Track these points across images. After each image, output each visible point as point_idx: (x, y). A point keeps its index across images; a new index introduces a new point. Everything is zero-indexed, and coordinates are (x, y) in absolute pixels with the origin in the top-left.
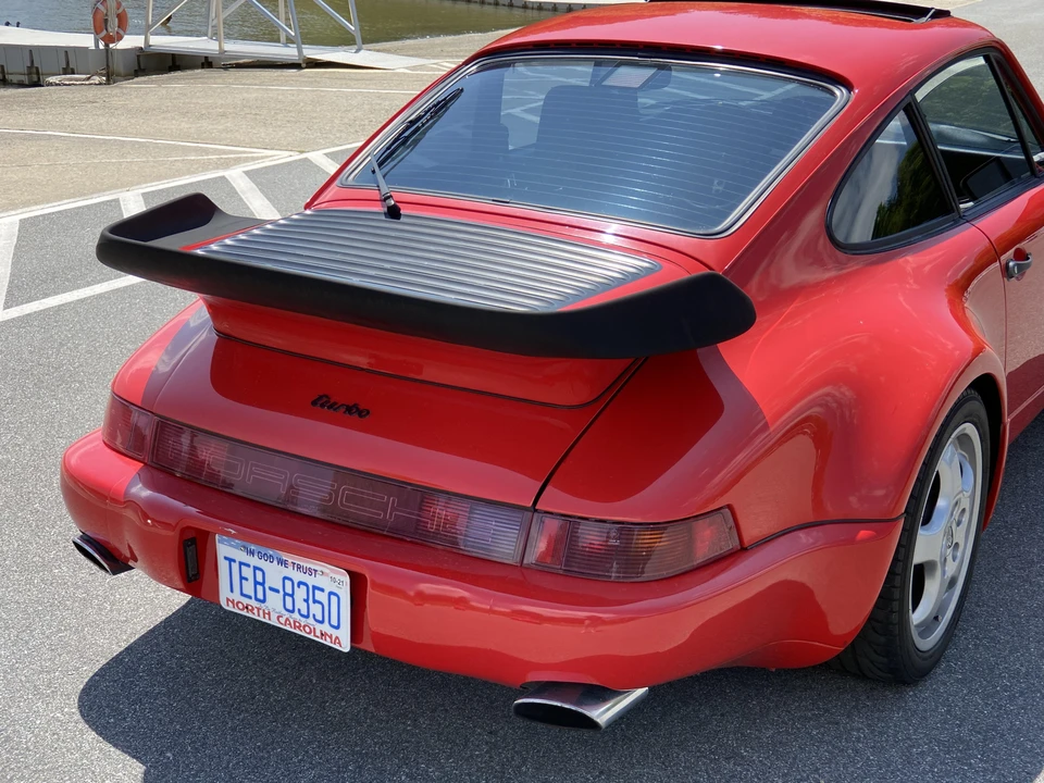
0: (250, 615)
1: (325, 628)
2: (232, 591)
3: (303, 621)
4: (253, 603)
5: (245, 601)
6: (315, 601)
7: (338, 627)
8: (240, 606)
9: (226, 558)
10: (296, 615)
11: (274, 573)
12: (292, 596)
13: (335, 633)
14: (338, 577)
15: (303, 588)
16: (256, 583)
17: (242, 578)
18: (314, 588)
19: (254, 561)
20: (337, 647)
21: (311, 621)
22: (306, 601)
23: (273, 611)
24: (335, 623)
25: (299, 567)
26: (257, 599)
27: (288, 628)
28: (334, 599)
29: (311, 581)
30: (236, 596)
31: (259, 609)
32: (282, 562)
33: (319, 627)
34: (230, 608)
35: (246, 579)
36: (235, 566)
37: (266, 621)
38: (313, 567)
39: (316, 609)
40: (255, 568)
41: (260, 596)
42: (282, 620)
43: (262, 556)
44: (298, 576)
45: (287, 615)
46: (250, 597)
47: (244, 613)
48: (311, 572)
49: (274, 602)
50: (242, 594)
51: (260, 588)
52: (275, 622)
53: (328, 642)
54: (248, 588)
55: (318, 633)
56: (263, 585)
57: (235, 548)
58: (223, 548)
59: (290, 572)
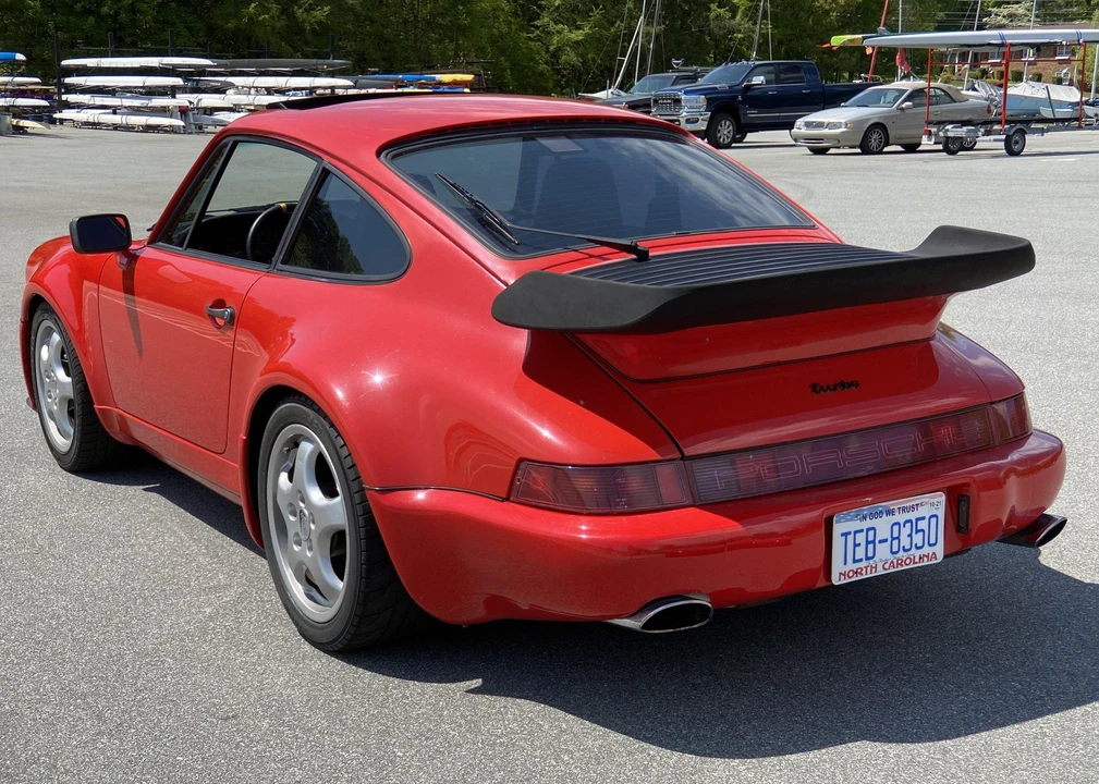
0: (860, 578)
1: (927, 550)
2: (845, 564)
3: (905, 556)
4: (864, 564)
5: (855, 567)
6: (917, 531)
7: (935, 544)
8: (851, 574)
9: (842, 535)
10: (901, 553)
11: (883, 526)
12: (898, 538)
13: (931, 551)
14: (935, 501)
15: (908, 525)
16: (868, 543)
17: (855, 546)
18: (917, 520)
19: (868, 523)
20: (934, 562)
21: (913, 551)
22: (910, 536)
23: (882, 562)
24: (932, 541)
25: (904, 509)
26: (867, 558)
27: (892, 570)
28: (933, 521)
29: (912, 516)
30: (851, 566)
31: (867, 568)
32: (890, 512)
33: (918, 554)
34: (842, 582)
35: (859, 545)
36: (850, 538)
37: (873, 575)
38: (917, 502)
39: (918, 539)
40: (868, 530)
41: (870, 554)
42: (887, 566)
43: (872, 516)
44: (902, 518)
45: (892, 558)
46: (861, 560)
47: (854, 579)
48: (913, 508)
49: (883, 552)
50: (855, 561)
51: (871, 546)
52: (881, 572)
53: (926, 563)
54: (860, 553)
55: (917, 560)
56: (873, 542)
57: (850, 520)
58: (839, 528)
59: (897, 517)
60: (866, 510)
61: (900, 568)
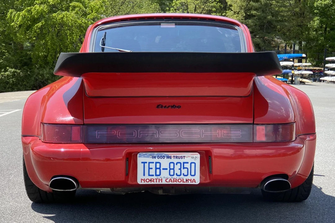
0: (152, 183)
1: (189, 177)
2: (144, 175)
3: (178, 178)
4: (155, 177)
5: (150, 178)
6: (184, 168)
7: (195, 175)
8: (148, 181)
9: (142, 163)
10: (175, 176)
11: (165, 163)
12: (173, 169)
13: (192, 178)
14: (194, 156)
15: (179, 165)
16: (156, 168)
17: (149, 168)
18: (184, 163)
19: (157, 160)
20: (194, 183)
21: (182, 176)
22: (180, 169)
23: (165, 178)
24: (193, 174)
25: (177, 157)
26: (156, 175)
27: (170, 183)
28: (193, 165)
29: (182, 161)
30: (147, 177)
31: (156, 179)
32: (168, 157)
33: (185, 178)
34: (143, 183)
35: (152, 168)
36: (147, 165)
37: (160, 183)
38: (183, 155)
39: (184, 171)
40: (156, 163)
41: (158, 173)
42: (168, 180)
43: (159, 157)
44: (175, 161)
45: (170, 177)
46: (153, 175)
47: (150, 183)
48: (182, 157)
49: (165, 174)
50: (149, 175)
51: (158, 171)
52: (164, 182)
53: (190, 183)
54: (152, 172)
55: (185, 181)
56: (160, 168)
57: (146, 157)
58: (141, 159)
59: (173, 160)
60: (155, 154)
61: (175, 183)
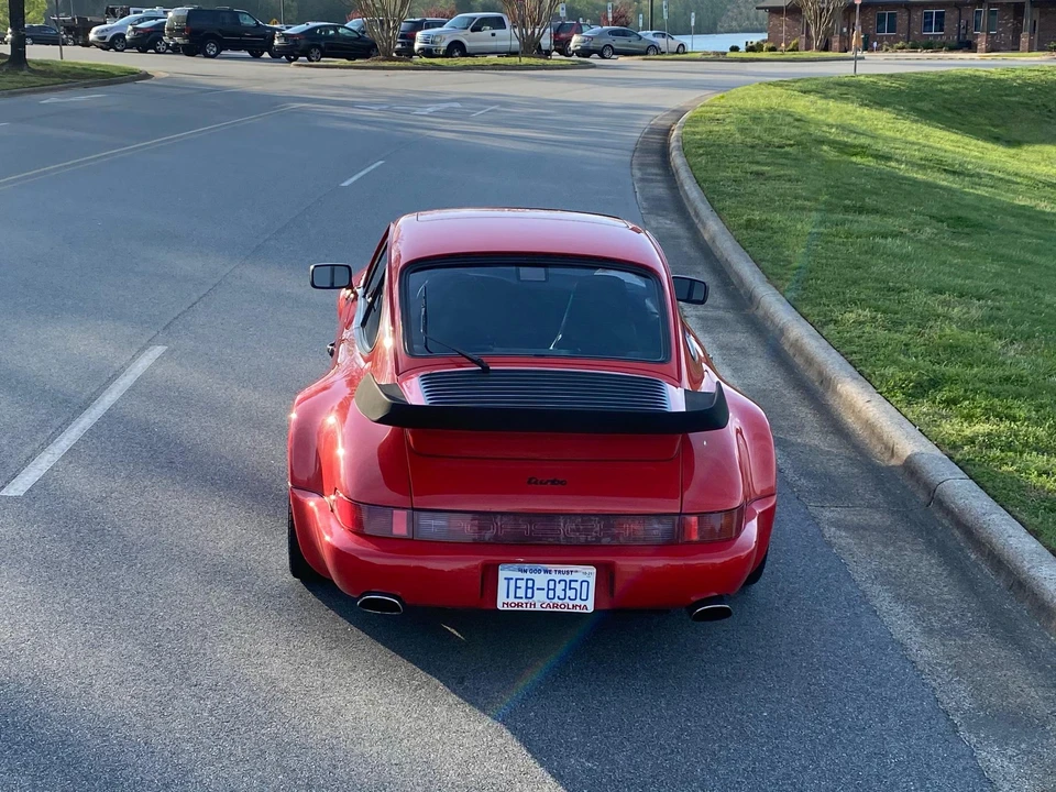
0: (520, 609)
1: (578, 602)
2: (508, 597)
3: (560, 602)
4: (524, 601)
5: (517, 601)
6: (570, 588)
7: (586, 600)
8: (513, 605)
9: (506, 579)
10: (556, 600)
11: (541, 579)
12: (554, 590)
13: (583, 603)
14: (587, 571)
16: (527, 588)
17: (516, 587)
18: (571, 581)
19: (528, 575)
20: (585, 611)
21: (567, 600)
22: (565, 590)
23: (540, 602)
24: (584, 597)
25: (560, 572)
26: (526, 597)
27: (548, 609)
28: (585, 584)
29: (568, 578)
30: (512, 599)
31: (527, 603)
32: (546, 571)
33: (571, 603)
34: (506, 608)
35: (520, 588)
36: (512, 583)
37: (532, 609)
38: (570, 569)
39: (571, 593)
40: (527, 580)
41: (529, 595)
42: (544, 606)
43: (532, 571)
44: (558, 577)
45: (548, 601)
46: (521, 598)
47: (516, 608)
48: (569, 572)
49: (540, 596)
50: (516, 597)
51: (530, 591)
52: (538, 608)
53: (578, 610)
54: (521, 593)
55: (571, 607)
56: (532, 588)
57: (512, 570)
58: (503, 574)
59: (554, 576)
60: (526, 566)
61: (555, 609)
